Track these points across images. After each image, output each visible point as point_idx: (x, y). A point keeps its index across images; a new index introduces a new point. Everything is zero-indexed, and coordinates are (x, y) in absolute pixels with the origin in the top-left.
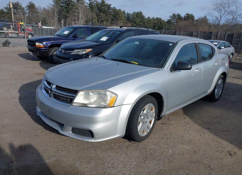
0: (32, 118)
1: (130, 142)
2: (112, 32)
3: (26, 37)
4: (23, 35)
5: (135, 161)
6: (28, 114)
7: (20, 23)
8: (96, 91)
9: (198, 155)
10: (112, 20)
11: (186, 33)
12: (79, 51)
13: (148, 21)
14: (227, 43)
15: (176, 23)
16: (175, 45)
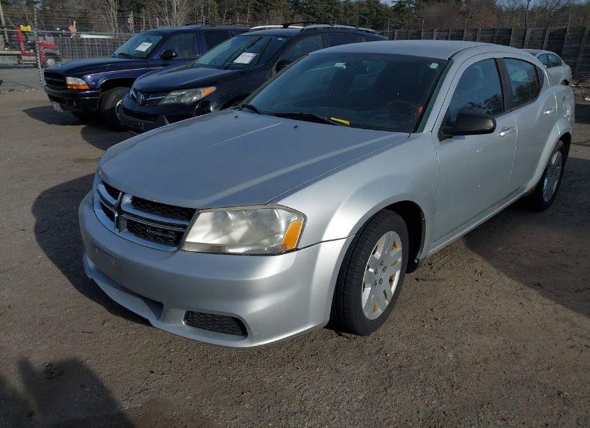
0: (73, 283)
1: (340, 335)
2: (265, 40)
3: (39, 64)
4: (33, 58)
5: (361, 391)
6: (62, 271)
7: (23, 28)
8: (243, 208)
9: (524, 362)
10: (256, 10)
11: (446, 33)
12: (182, 96)
13: (346, 9)
14: (553, 56)
15: (415, 9)
16: (445, 65)
